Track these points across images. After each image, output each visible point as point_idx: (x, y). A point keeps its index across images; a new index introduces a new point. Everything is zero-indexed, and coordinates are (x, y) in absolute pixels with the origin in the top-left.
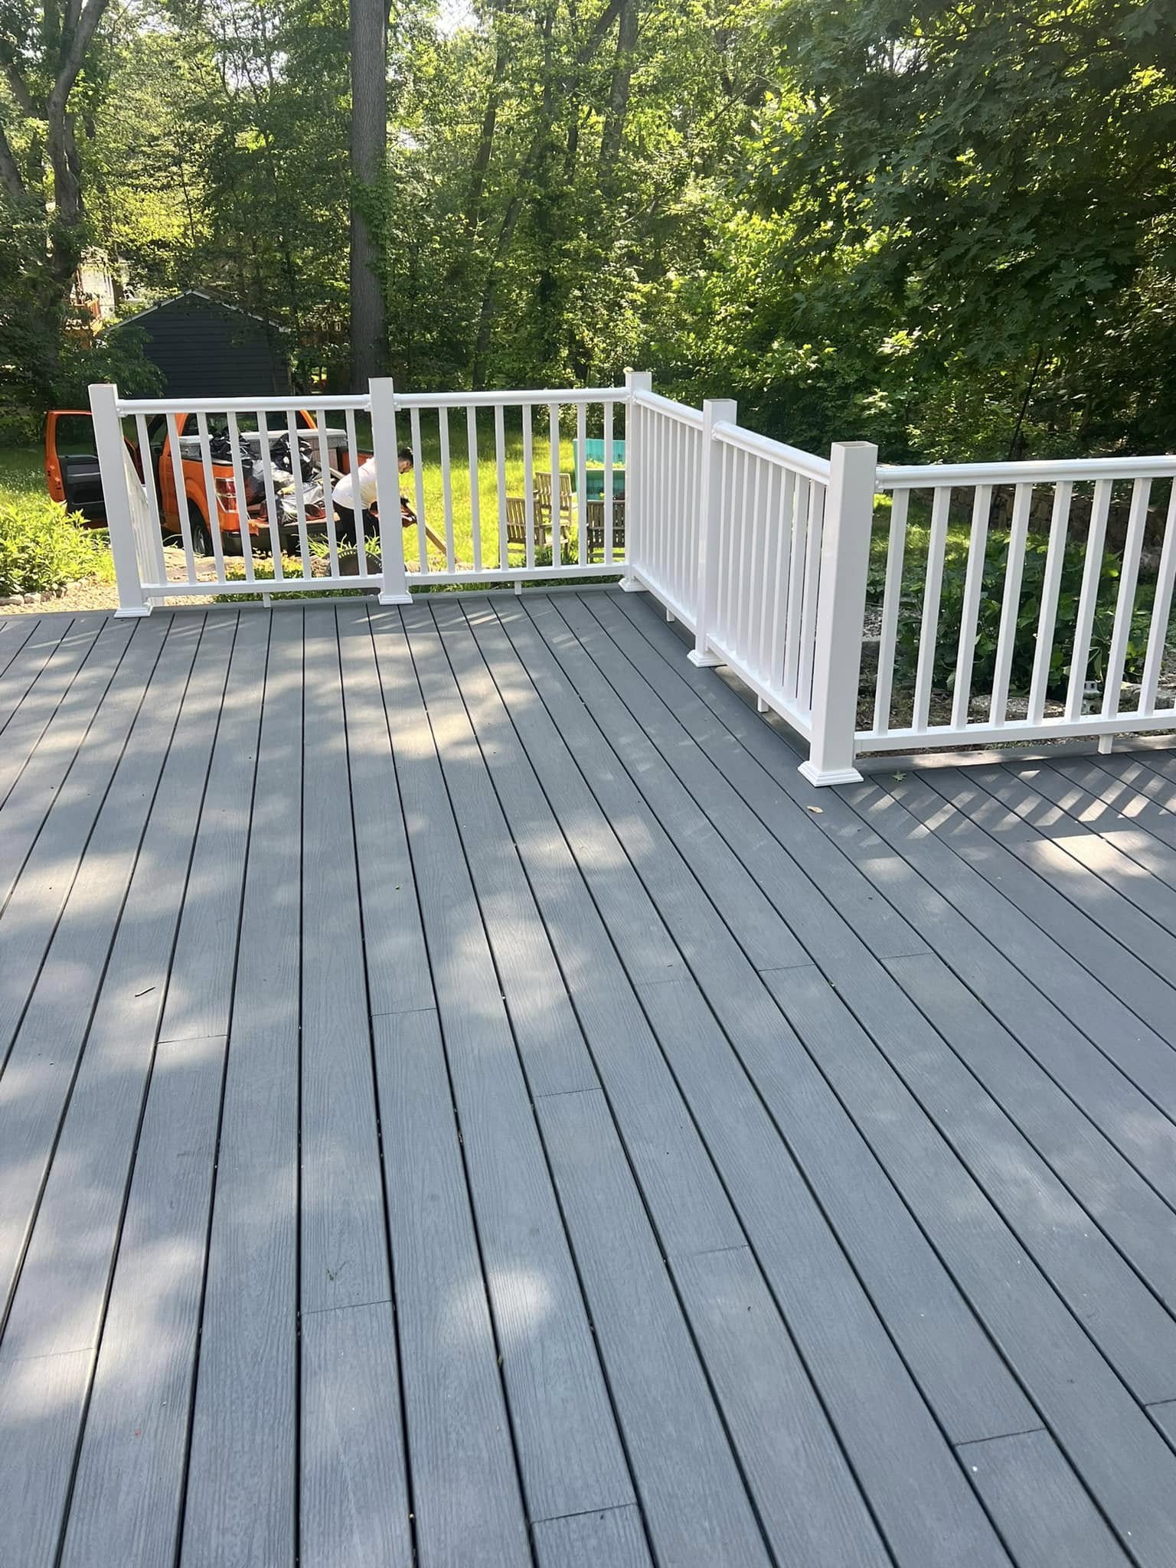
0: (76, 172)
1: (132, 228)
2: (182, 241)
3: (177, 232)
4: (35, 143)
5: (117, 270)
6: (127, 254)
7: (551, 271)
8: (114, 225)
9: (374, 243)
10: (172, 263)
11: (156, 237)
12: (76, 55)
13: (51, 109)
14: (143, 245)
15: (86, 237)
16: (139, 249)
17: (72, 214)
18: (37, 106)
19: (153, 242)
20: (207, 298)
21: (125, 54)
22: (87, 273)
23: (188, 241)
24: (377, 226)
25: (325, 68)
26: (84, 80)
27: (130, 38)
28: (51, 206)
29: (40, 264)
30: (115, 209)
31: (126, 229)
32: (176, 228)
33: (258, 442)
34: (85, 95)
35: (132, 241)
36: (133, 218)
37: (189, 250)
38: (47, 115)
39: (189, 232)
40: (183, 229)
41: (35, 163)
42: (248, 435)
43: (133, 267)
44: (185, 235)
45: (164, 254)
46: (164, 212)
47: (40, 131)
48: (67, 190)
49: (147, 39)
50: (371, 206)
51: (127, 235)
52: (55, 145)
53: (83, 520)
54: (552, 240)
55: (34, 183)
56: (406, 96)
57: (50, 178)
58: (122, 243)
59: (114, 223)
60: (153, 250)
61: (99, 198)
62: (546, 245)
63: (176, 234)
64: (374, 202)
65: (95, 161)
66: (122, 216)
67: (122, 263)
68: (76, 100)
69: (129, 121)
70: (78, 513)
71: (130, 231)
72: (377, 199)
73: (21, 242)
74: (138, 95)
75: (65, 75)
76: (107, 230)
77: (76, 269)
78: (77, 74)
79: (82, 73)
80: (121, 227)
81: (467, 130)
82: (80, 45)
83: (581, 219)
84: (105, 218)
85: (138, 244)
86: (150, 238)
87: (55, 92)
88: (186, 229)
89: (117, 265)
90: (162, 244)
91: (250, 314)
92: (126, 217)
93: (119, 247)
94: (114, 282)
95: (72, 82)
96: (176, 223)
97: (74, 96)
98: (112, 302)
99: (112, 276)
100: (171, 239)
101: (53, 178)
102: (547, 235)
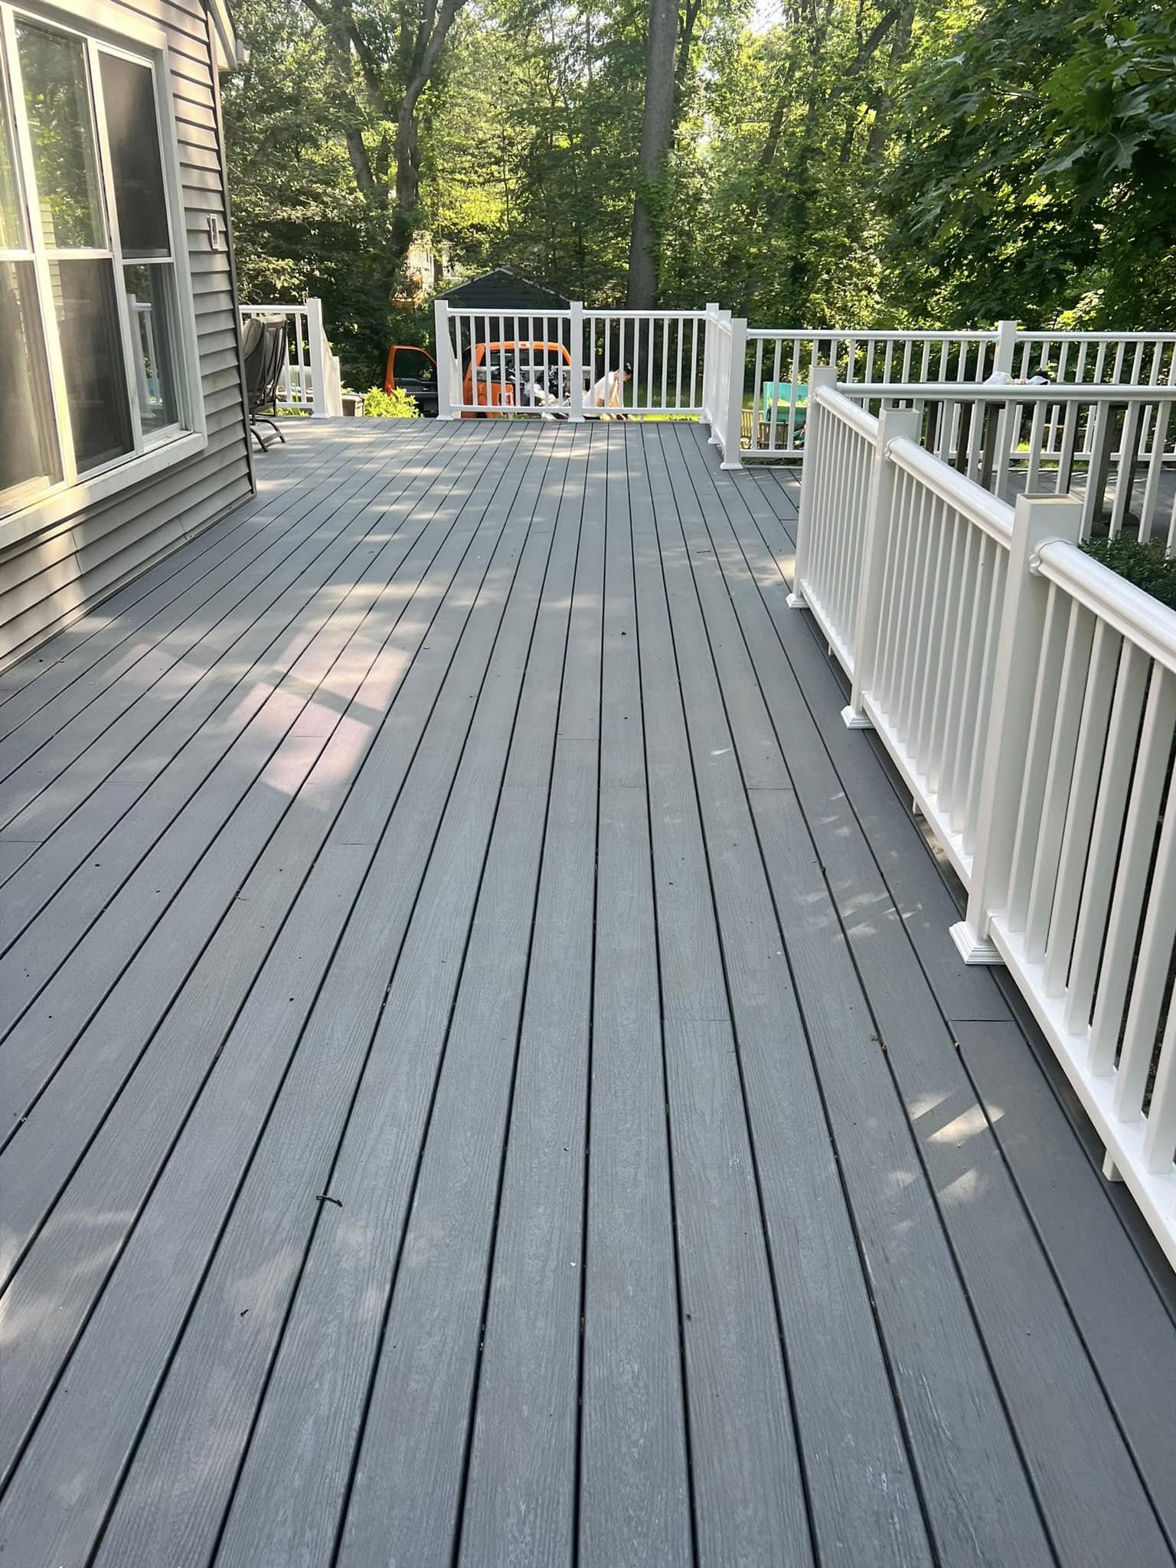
0: (416, 166)
1: (456, 213)
2: (498, 225)
3: (494, 216)
4: (385, 141)
5: (439, 251)
6: (450, 236)
7: (799, 257)
8: (441, 210)
9: (651, 230)
10: (488, 245)
11: (476, 221)
12: (425, 68)
13: (401, 114)
14: (463, 228)
15: (419, 223)
16: (460, 232)
17: (409, 200)
18: (392, 110)
19: (472, 226)
20: (511, 274)
21: (465, 53)
22: (414, 252)
23: (503, 225)
24: (655, 216)
25: (630, 76)
26: (429, 89)
27: (469, 39)
28: (393, 194)
29: (384, 243)
30: (442, 195)
31: (449, 213)
32: (494, 214)
33: (528, 372)
34: (429, 101)
35: (454, 224)
36: (458, 204)
37: (504, 233)
38: (397, 118)
39: (505, 218)
40: (500, 214)
41: (383, 159)
42: (524, 368)
43: (453, 248)
44: (501, 220)
45: (480, 236)
46: (485, 199)
47: (391, 132)
48: (407, 181)
49: (484, 42)
50: (652, 199)
51: (451, 219)
52: (402, 144)
53: (415, 402)
54: (805, 229)
55: (381, 175)
56: (696, 102)
57: (393, 170)
58: (446, 226)
59: (441, 208)
60: (472, 232)
61: (430, 186)
62: (799, 234)
63: (493, 218)
64: (654, 196)
65: (432, 157)
66: (448, 203)
67: (445, 244)
68: (422, 106)
69: (462, 116)
70: (412, 397)
71: (453, 216)
72: (657, 193)
73: (372, 225)
74: (472, 93)
75: (416, 83)
76: (435, 214)
77: (407, 249)
78: (425, 84)
79: (429, 83)
80: (447, 212)
81: (756, 128)
82: (430, 59)
83: (835, 212)
84: (433, 204)
85: (460, 227)
86: (470, 222)
87: (406, 100)
88: (503, 214)
89: (439, 246)
90: (480, 228)
91: (544, 288)
92: (451, 202)
93: (443, 230)
94: (436, 261)
95: (420, 91)
96: (495, 209)
97: (420, 103)
98: (432, 280)
99: (435, 256)
100: (488, 223)
101: (396, 170)
102: (801, 225)
